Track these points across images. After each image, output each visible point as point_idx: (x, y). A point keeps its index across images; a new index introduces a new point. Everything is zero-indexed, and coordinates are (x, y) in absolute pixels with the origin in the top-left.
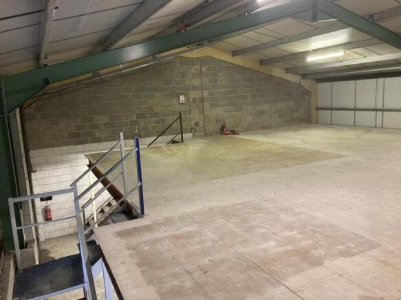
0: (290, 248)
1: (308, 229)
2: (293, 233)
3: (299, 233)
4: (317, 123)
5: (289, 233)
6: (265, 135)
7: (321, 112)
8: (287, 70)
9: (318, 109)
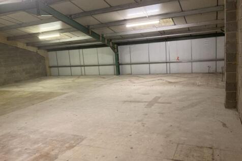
0: (37, 155)
1: (48, 140)
2: (39, 145)
3: (43, 144)
4: (51, 76)
5: (36, 146)
6: (17, 86)
7: (52, 69)
8: (28, 44)
9: (50, 67)
